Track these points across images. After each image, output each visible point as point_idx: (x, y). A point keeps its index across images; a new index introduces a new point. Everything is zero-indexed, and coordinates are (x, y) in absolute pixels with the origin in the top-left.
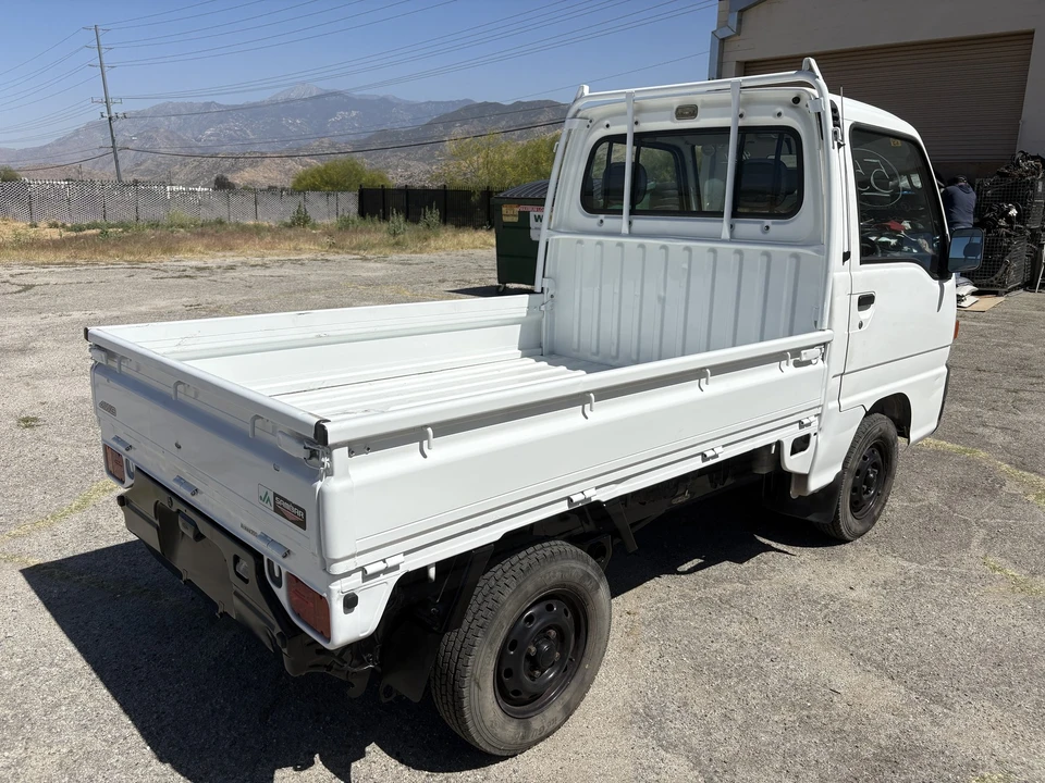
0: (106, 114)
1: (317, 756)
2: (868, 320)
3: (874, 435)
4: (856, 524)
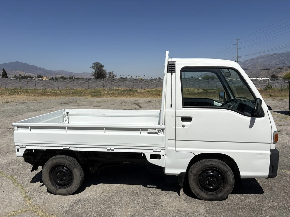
2: (188, 125)
3: (207, 165)
4: (203, 194)
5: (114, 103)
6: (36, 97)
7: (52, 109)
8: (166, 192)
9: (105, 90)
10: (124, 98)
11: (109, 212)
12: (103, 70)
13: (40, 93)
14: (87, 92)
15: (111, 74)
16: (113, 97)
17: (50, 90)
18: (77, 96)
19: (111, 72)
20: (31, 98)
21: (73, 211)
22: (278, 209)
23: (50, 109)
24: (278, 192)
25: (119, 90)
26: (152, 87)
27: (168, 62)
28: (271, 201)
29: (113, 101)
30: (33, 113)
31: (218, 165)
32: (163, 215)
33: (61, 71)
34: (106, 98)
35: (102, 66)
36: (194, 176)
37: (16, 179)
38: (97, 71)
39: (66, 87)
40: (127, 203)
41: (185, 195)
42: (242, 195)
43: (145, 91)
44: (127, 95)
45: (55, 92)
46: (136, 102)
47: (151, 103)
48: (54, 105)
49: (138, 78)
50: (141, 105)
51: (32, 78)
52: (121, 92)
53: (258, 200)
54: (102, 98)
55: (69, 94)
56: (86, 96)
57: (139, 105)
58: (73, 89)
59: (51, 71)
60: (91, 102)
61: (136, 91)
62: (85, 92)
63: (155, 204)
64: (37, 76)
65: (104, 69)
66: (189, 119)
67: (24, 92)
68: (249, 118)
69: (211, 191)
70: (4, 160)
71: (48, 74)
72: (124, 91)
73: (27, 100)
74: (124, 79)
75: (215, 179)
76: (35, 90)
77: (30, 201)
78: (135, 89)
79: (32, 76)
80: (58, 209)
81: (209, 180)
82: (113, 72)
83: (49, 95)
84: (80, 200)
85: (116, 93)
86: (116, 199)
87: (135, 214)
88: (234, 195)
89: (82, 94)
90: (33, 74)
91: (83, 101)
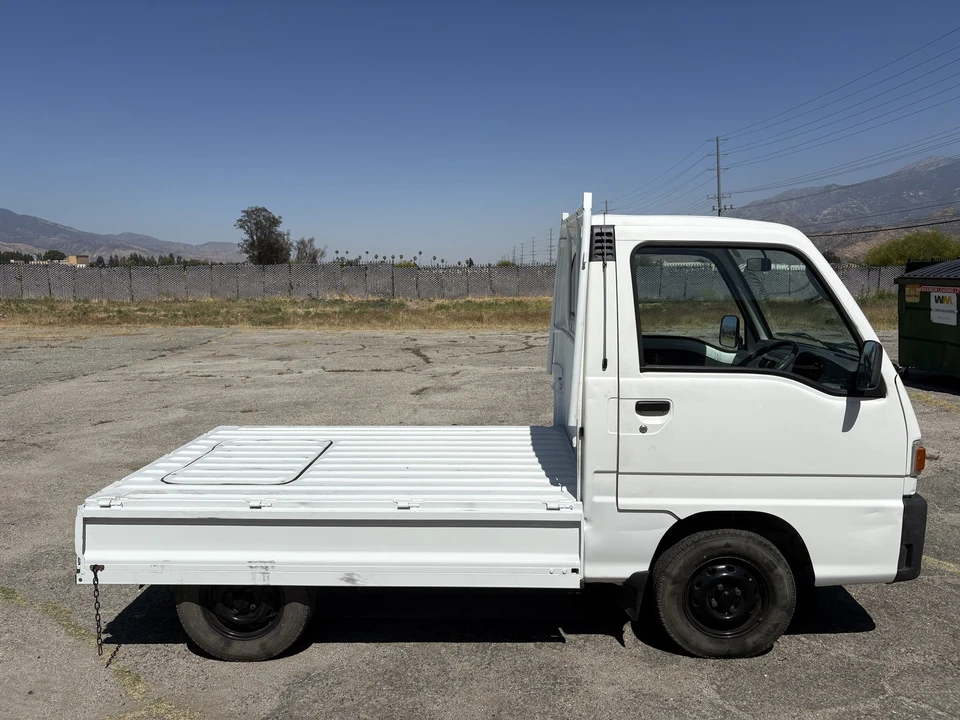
0: (717, 208)
1: (110, 636)
2: (660, 426)
3: (712, 549)
4: (700, 639)
5: (337, 349)
6: (57, 329)
7: (127, 371)
8: (581, 636)
9: (294, 303)
10: (365, 331)
11: (417, 709)
12: (280, 235)
13: (70, 315)
14: (236, 310)
15: (305, 246)
16: (326, 326)
17: (101, 302)
18: (203, 323)
19: (306, 239)
20: (38, 332)
21: (296, 712)
22: (929, 673)
23: (120, 371)
24: (917, 624)
25: (343, 302)
26: (453, 293)
27: (592, 227)
28: (903, 650)
29: (331, 339)
30: (63, 383)
31: (748, 548)
32: (590, 710)
33: (130, 234)
34: (303, 331)
35: (275, 222)
36: (674, 583)
37: (70, 613)
38: (259, 239)
39: (161, 293)
40: (467, 679)
41: (640, 643)
42: (812, 636)
43: (433, 305)
44: (374, 321)
45: (123, 309)
46: (411, 345)
47: (459, 345)
48: (128, 355)
49: (397, 261)
50: (428, 354)
51: (27, 259)
52: (351, 309)
53: (865, 649)
54: (291, 331)
55: (173, 319)
56: (232, 323)
57: (424, 353)
58: (184, 301)
59: (92, 236)
60: (255, 345)
61: (401, 306)
62: (228, 312)
63: (555, 678)
64: (43, 255)
65: (280, 229)
66: (659, 408)
67: (12, 310)
68: (840, 403)
69: (727, 630)
70: (9, 551)
71: (86, 248)
72: (360, 305)
73: (29, 339)
74: (350, 263)
75: (737, 590)
76: (51, 305)
77: (140, 686)
78: (397, 300)
79: (24, 252)
80: (244, 706)
81: (718, 595)
82: (311, 241)
83: (102, 319)
84: (309, 674)
85: (335, 312)
86: (426, 667)
87: (499, 711)
88: (790, 638)
89: (220, 319)
90: (29, 247)
91: (228, 342)
